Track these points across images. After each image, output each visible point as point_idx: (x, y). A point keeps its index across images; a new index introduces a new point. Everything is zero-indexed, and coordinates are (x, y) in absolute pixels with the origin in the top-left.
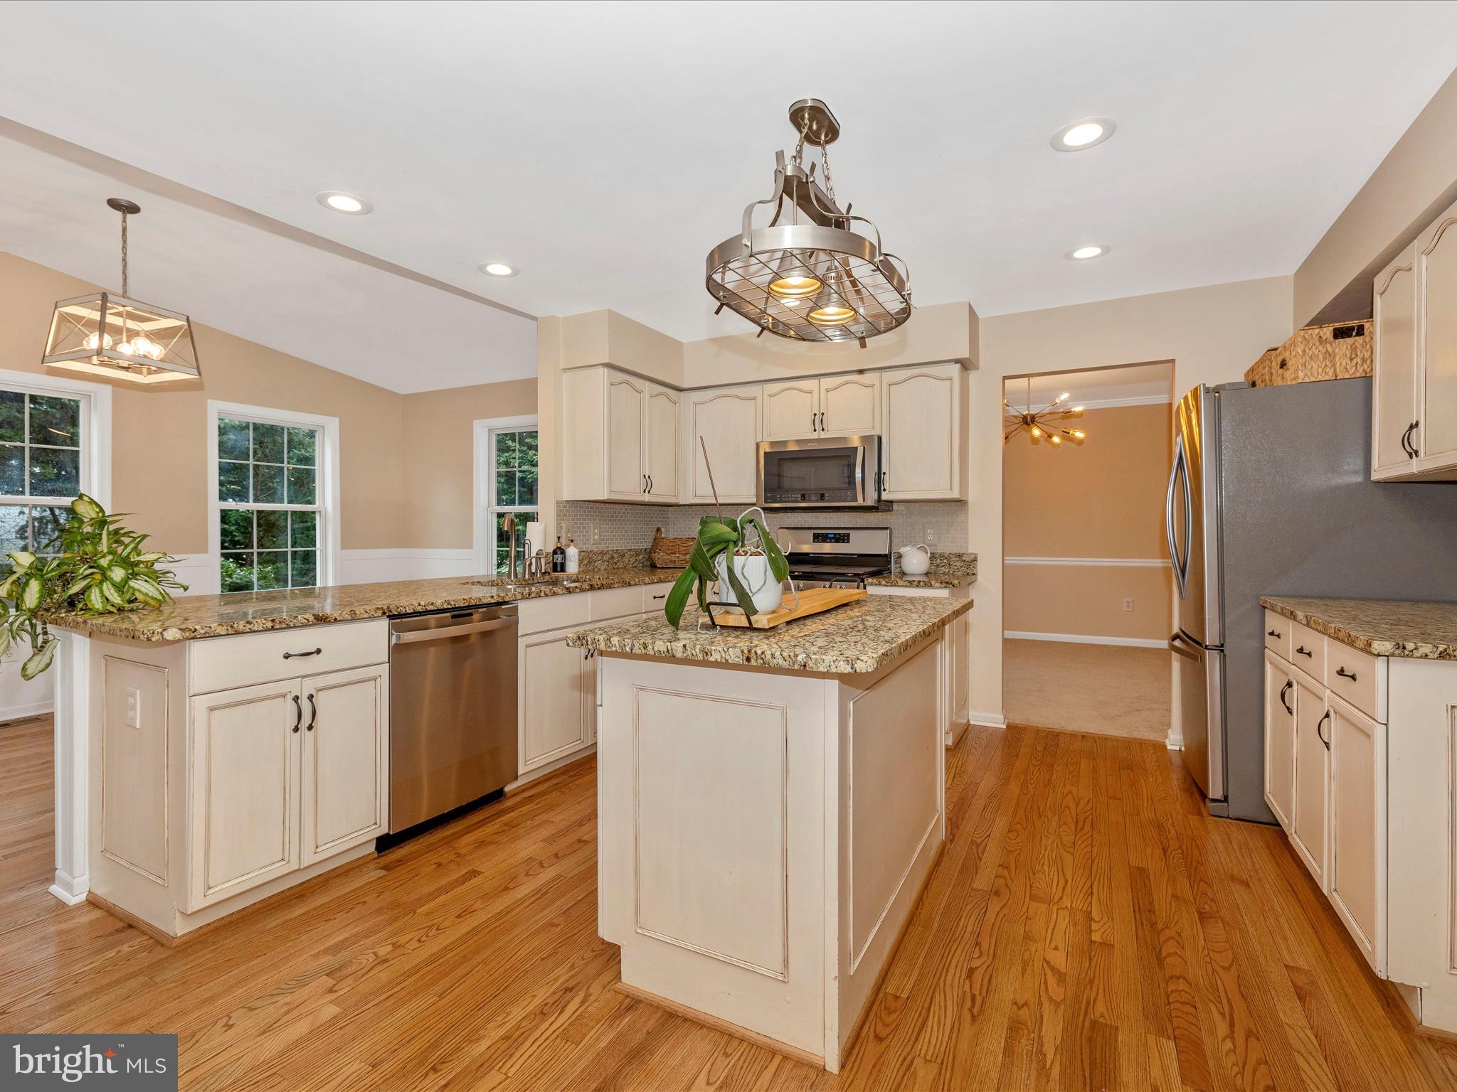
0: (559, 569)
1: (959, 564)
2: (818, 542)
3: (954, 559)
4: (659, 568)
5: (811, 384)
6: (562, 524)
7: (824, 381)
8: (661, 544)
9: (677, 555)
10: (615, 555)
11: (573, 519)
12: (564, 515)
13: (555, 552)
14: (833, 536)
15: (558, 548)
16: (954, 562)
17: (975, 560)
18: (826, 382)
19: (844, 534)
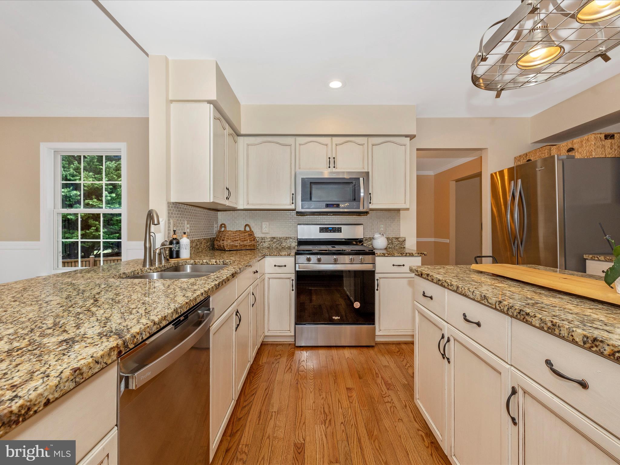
0: (175, 255)
1: (397, 243)
2: (323, 232)
3: (395, 240)
4: (227, 251)
5: (327, 140)
6: (171, 220)
7: (334, 139)
8: (228, 235)
9: (239, 242)
10: (198, 243)
11: (176, 217)
12: (172, 213)
13: (171, 243)
14: (331, 229)
15: (173, 239)
16: (395, 242)
17: (405, 240)
18: (336, 140)
19: (338, 228)
